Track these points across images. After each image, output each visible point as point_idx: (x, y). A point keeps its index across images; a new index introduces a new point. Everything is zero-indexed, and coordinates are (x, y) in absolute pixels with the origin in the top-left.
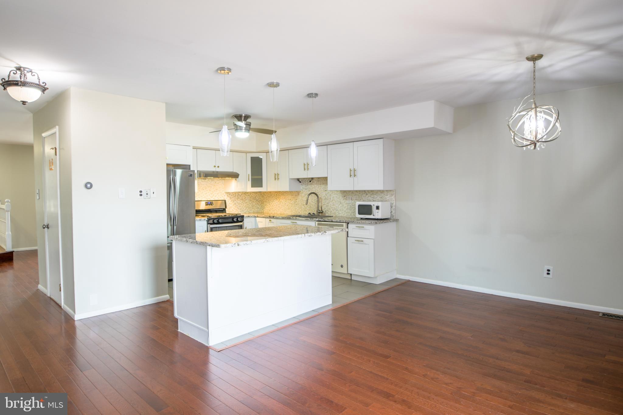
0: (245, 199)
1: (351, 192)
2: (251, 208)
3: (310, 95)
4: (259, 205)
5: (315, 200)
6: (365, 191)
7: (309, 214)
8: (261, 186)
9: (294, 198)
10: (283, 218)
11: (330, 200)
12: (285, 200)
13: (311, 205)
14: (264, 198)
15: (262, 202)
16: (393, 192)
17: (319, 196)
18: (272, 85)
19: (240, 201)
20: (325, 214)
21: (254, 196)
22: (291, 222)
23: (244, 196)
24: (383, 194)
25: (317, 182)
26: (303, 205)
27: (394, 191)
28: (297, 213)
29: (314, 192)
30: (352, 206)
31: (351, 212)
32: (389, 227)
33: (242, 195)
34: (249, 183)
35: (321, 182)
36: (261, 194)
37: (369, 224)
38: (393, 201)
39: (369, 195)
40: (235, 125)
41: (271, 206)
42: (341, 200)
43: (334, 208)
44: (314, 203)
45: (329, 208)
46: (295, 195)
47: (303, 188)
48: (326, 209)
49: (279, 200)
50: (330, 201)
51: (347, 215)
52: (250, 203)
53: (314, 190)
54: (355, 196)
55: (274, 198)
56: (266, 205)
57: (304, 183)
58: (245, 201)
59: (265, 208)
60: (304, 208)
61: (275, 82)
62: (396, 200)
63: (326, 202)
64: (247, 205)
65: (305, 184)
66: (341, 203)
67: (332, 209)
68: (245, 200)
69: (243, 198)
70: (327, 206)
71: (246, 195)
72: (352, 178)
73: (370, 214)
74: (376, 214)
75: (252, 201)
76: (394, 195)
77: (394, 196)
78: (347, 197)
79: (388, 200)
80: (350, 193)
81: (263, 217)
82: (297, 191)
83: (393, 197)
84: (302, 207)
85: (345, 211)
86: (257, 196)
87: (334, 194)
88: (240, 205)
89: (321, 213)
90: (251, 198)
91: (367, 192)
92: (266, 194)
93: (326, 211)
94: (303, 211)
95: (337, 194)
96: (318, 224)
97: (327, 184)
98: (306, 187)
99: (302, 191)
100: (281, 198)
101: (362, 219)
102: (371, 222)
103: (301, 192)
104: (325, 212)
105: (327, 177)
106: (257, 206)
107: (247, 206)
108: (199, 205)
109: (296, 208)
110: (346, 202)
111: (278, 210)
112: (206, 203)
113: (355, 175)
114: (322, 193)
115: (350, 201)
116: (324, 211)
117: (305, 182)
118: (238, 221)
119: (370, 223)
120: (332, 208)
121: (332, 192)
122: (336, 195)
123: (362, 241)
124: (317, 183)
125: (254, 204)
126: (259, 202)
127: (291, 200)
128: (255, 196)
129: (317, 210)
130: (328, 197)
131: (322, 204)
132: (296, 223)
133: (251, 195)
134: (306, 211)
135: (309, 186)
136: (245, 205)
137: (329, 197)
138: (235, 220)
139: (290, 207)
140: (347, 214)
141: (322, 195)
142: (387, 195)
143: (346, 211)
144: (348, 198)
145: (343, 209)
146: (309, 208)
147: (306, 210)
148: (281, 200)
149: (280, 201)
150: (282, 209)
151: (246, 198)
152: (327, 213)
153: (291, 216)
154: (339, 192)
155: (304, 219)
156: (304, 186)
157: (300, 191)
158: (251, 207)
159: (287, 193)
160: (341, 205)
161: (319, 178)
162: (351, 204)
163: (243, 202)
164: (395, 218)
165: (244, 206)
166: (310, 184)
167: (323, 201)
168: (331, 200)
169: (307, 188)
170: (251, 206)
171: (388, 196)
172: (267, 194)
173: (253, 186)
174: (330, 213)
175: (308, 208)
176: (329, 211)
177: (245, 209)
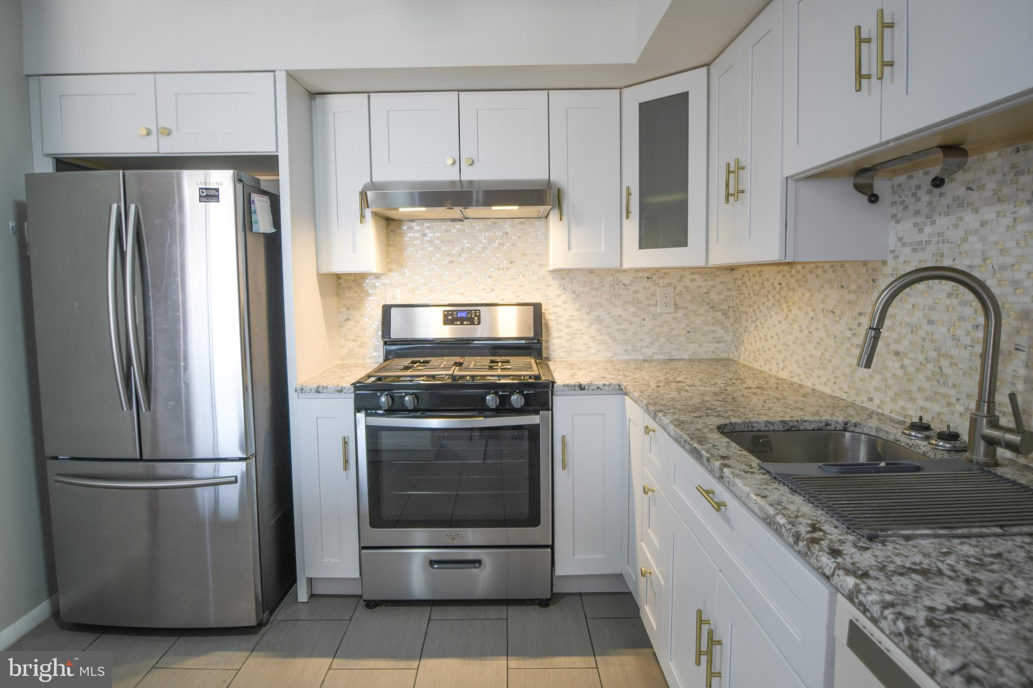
0: (653, 302)
2: (682, 339)
8: (682, 241)
13: (945, 363)
19: (625, 310)
21: (700, 287)
23: (646, 288)
26: (897, 354)
34: (632, 228)
44: (966, 354)
46: (853, 287)
47: (900, 239)
49: (786, 310)
52: (675, 319)
55: (772, 300)
56: (746, 330)
57: (910, 201)
58: (652, 309)
60: (900, 372)
65: (917, 213)
68: (649, 305)
69: (642, 296)
71: (657, 284)
75: (686, 308)
82: (865, 264)
84: (889, 364)
90: (680, 295)
94: (890, 393)
98: (921, 231)
99: (896, 257)
100: (794, 303)
103: (887, 269)
106: (714, 331)
108: (410, 322)
112: (446, 315)
117: (918, 200)
125: (699, 321)
126: (725, 314)
127: (838, 312)
128: (704, 290)
133: (680, 287)
134: (913, 400)
135: (942, 222)
136: (648, 324)
146: (928, 379)
147: (909, 392)
151: (653, 295)
156: (906, 228)
157: (884, 263)
163: (642, 313)
165: (645, 330)
169: (924, 237)
170: (684, 332)
173: (644, 243)
175: (921, 377)
177: (651, 343)
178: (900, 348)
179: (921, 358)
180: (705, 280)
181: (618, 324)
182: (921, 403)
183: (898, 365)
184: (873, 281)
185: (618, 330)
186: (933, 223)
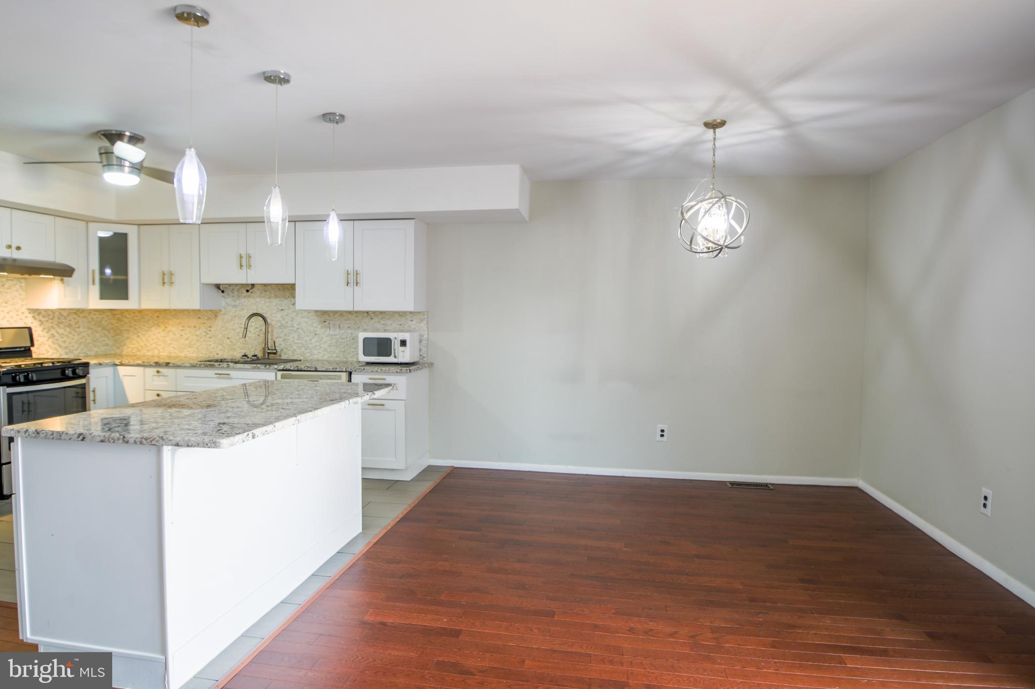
1: (338, 314)
2: (91, 345)
3: (329, 117)
4: (109, 339)
5: (256, 328)
6: (367, 312)
7: (243, 356)
8: (121, 297)
9: (204, 323)
10: (193, 366)
11: (291, 328)
12: (182, 328)
14: (122, 323)
15: (118, 332)
16: (424, 315)
17: (269, 321)
18: (272, 78)
19: (65, 330)
20: (280, 356)
21: (97, 318)
22: (216, 374)
23: (74, 319)
24: (404, 319)
25: (261, 293)
26: (228, 338)
27: (426, 313)
28: (211, 355)
29: (255, 312)
30: (341, 340)
31: (338, 352)
32: (421, 376)
33: (68, 315)
34: (95, 290)
35: (271, 293)
36: (114, 315)
37: (397, 372)
38: (424, 330)
39: (376, 319)
40: (104, 156)
41: (143, 341)
42: (317, 329)
43: (301, 343)
44: (258, 337)
45: (290, 345)
46: (208, 318)
47: (230, 303)
48: (282, 347)
49: (163, 328)
50: (292, 330)
51: (329, 357)
52: (88, 334)
53: (255, 308)
54: (348, 322)
56: (128, 338)
57: (229, 295)
58: (77, 329)
59: (125, 344)
61: (282, 72)
62: (428, 328)
63: (282, 332)
64: (81, 338)
65: (233, 297)
66: (316, 334)
67: (296, 345)
69: (73, 322)
70: (285, 340)
71: (79, 317)
72: (349, 289)
73: (389, 355)
74: (401, 354)
75: (91, 329)
76: (426, 320)
77: (425, 322)
78: (329, 324)
79: (414, 328)
80: (336, 316)
81: (138, 365)
82: (211, 311)
83: (423, 324)
85: (326, 349)
86: (103, 318)
87: (302, 317)
88: (65, 339)
89: (275, 354)
90: (89, 322)
91: (373, 315)
92: (130, 315)
93: (282, 350)
94: (226, 350)
95: (308, 318)
96: (283, 377)
97: (294, 297)
99: (226, 309)
101: (368, 364)
102: (401, 370)
103: (222, 313)
104: (281, 352)
105: (295, 284)
107: (80, 340)
109: (210, 345)
110: (327, 333)
111: (163, 348)
113: (357, 283)
114: (274, 315)
115: (337, 331)
116: (279, 350)
117: (234, 293)
118: (76, 376)
119: (398, 370)
120: (296, 343)
121: (296, 314)
122: (306, 320)
123: (383, 405)
124: (263, 295)
125: (98, 335)
126: (109, 331)
127: (197, 327)
129: (264, 349)
130: (287, 323)
131: (272, 335)
132: (229, 375)
134: (236, 351)
136: (76, 338)
137: (290, 323)
138: (69, 372)
139: (192, 343)
140: (330, 355)
141: (274, 319)
142: (412, 320)
143: (329, 350)
144: (331, 326)
145: (322, 346)
148: (169, 328)
149: (168, 330)
150: (174, 348)
151: (78, 322)
152: (285, 354)
153: (205, 361)
154: (312, 314)
155: (249, 367)
156: (229, 300)
157: (220, 311)
158: (89, 343)
159: (186, 312)
160: (316, 338)
161: (265, 285)
162: (338, 337)
163: (73, 332)
164: (427, 360)
165: (74, 341)
166: (245, 296)
167: (275, 331)
168: (295, 329)
169: (240, 304)
171: (413, 323)
172: (133, 315)
173: (103, 297)
174: (291, 354)
176: (289, 350)
177: (78, 348)
178: (229, 336)
179: (238, 338)
180: (100, 314)
181: (62, 338)
182: (239, 351)
183: (229, 341)
184: (216, 316)
185: (62, 341)
186: (239, 300)
